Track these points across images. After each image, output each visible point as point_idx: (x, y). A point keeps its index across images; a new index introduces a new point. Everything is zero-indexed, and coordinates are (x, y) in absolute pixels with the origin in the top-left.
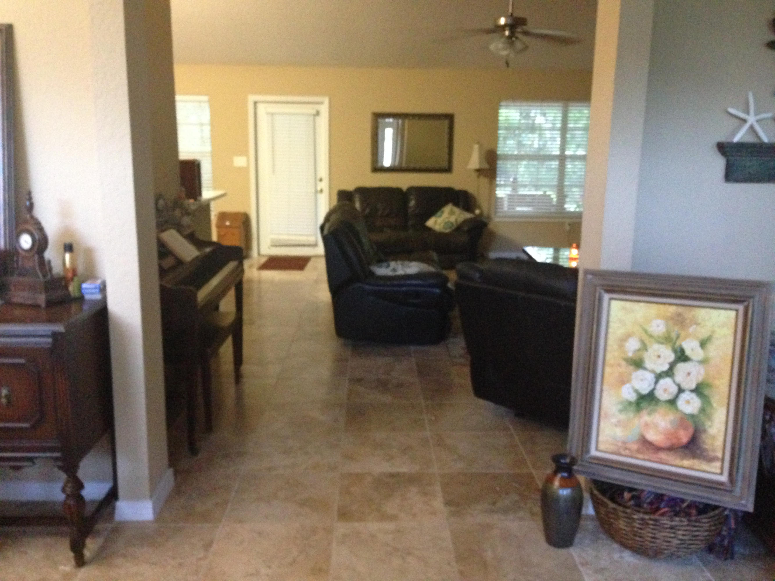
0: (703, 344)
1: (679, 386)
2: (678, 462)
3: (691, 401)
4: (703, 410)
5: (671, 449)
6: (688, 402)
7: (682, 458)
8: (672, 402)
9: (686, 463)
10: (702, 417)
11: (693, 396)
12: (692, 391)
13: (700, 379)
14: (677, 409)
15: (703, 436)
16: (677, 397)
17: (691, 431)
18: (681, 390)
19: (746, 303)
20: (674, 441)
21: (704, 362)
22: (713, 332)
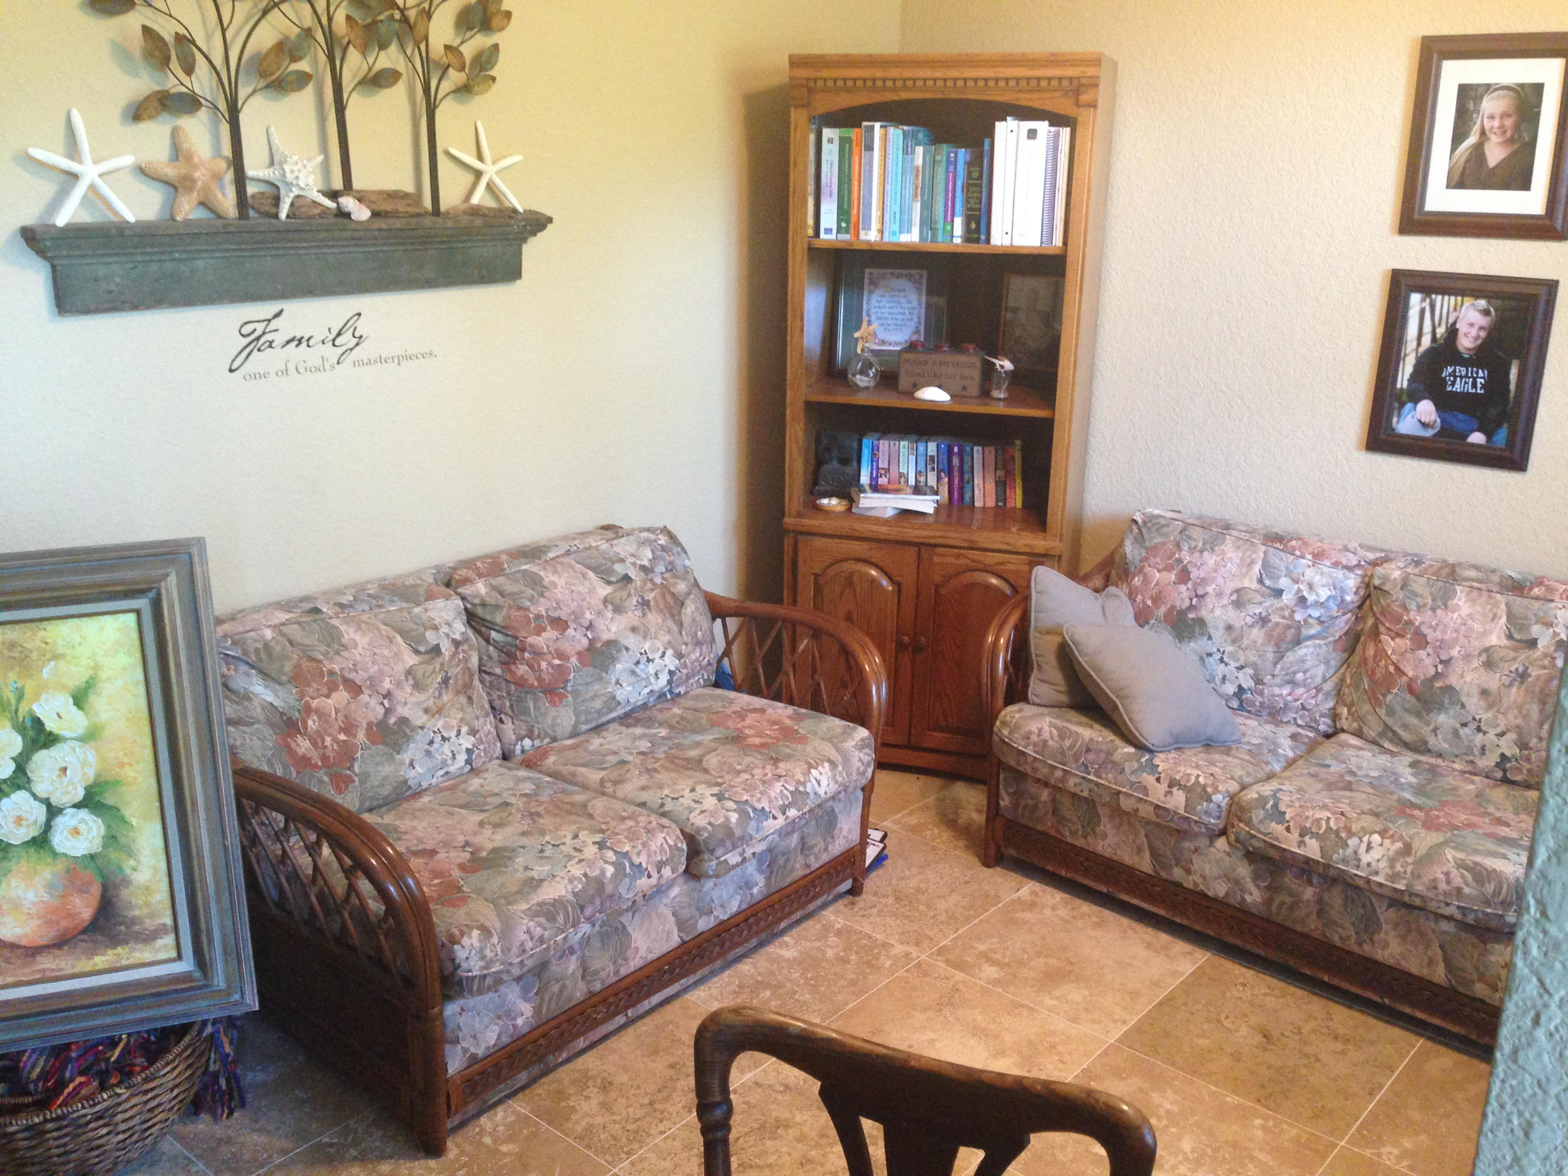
0: (79, 699)
1: (47, 802)
2: (83, 965)
3: (82, 828)
4: (111, 839)
5: (61, 943)
6: (76, 832)
7: (92, 953)
8: (41, 842)
9: (100, 961)
10: (114, 856)
11: (84, 814)
12: (77, 806)
13: (91, 775)
14: (55, 854)
15: (124, 893)
16: (48, 826)
17: (96, 891)
18: (53, 811)
19: (152, 594)
20: (65, 924)
21: (90, 736)
22: (97, 667)
